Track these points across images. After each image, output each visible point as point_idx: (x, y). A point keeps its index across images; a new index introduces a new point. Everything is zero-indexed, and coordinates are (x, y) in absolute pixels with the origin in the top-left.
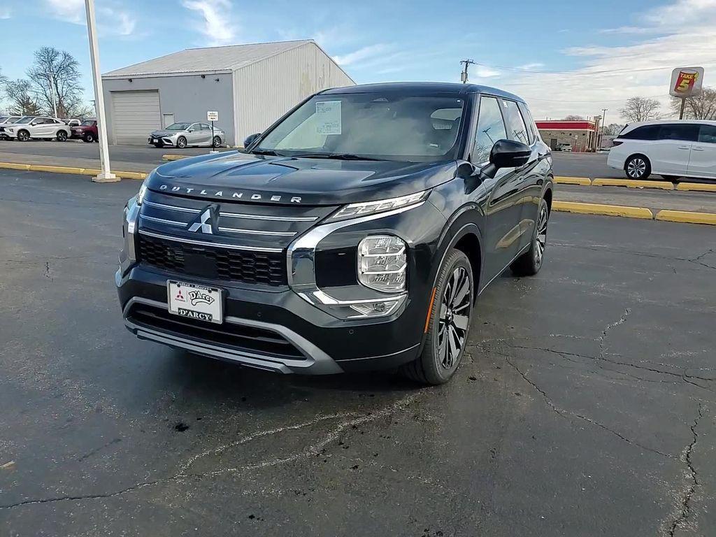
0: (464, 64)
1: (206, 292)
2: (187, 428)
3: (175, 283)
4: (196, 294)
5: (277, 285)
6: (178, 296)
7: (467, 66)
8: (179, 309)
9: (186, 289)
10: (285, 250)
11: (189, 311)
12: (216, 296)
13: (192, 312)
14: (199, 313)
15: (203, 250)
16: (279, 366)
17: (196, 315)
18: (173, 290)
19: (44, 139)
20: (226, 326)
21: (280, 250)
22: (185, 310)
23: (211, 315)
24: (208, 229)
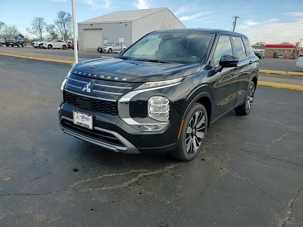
0: (235, 18)
1: (87, 116)
2: (78, 171)
3: (76, 112)
4: (83, 117)
5: (115, 115)
6: (77, 117)
7: (236, 19)
8: (77, 122)
9: (80, 115)
10: (117, 101)
11: (81, 123)
12: (90, 118)
13: (82, 124)
14: (84, 124)
15: (87, 99)
16: (114, 149)
17: (83, 125)
18: (75, 114)
19: (58, 48)
20: (94, 130)
21: (115, 101)
22: (79, 123)
23: (88, 126)
24: (89, 90)
